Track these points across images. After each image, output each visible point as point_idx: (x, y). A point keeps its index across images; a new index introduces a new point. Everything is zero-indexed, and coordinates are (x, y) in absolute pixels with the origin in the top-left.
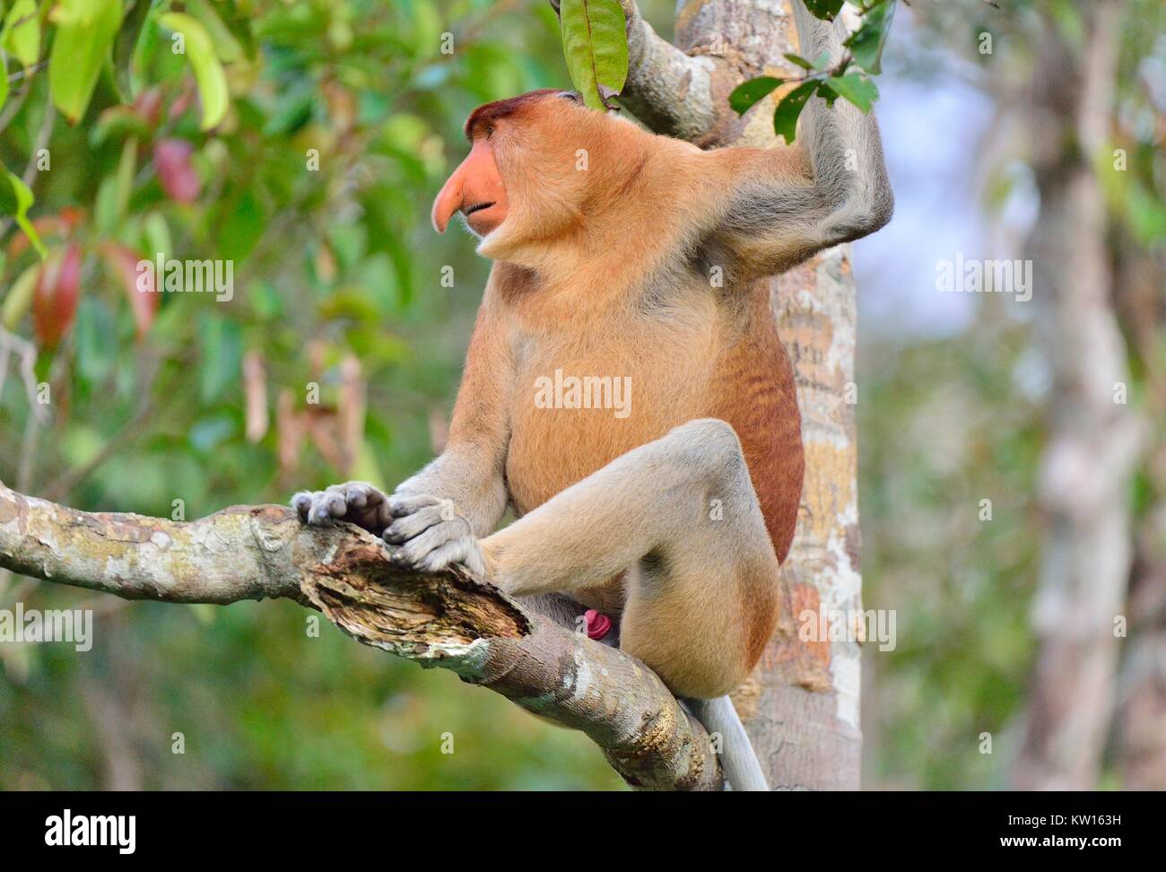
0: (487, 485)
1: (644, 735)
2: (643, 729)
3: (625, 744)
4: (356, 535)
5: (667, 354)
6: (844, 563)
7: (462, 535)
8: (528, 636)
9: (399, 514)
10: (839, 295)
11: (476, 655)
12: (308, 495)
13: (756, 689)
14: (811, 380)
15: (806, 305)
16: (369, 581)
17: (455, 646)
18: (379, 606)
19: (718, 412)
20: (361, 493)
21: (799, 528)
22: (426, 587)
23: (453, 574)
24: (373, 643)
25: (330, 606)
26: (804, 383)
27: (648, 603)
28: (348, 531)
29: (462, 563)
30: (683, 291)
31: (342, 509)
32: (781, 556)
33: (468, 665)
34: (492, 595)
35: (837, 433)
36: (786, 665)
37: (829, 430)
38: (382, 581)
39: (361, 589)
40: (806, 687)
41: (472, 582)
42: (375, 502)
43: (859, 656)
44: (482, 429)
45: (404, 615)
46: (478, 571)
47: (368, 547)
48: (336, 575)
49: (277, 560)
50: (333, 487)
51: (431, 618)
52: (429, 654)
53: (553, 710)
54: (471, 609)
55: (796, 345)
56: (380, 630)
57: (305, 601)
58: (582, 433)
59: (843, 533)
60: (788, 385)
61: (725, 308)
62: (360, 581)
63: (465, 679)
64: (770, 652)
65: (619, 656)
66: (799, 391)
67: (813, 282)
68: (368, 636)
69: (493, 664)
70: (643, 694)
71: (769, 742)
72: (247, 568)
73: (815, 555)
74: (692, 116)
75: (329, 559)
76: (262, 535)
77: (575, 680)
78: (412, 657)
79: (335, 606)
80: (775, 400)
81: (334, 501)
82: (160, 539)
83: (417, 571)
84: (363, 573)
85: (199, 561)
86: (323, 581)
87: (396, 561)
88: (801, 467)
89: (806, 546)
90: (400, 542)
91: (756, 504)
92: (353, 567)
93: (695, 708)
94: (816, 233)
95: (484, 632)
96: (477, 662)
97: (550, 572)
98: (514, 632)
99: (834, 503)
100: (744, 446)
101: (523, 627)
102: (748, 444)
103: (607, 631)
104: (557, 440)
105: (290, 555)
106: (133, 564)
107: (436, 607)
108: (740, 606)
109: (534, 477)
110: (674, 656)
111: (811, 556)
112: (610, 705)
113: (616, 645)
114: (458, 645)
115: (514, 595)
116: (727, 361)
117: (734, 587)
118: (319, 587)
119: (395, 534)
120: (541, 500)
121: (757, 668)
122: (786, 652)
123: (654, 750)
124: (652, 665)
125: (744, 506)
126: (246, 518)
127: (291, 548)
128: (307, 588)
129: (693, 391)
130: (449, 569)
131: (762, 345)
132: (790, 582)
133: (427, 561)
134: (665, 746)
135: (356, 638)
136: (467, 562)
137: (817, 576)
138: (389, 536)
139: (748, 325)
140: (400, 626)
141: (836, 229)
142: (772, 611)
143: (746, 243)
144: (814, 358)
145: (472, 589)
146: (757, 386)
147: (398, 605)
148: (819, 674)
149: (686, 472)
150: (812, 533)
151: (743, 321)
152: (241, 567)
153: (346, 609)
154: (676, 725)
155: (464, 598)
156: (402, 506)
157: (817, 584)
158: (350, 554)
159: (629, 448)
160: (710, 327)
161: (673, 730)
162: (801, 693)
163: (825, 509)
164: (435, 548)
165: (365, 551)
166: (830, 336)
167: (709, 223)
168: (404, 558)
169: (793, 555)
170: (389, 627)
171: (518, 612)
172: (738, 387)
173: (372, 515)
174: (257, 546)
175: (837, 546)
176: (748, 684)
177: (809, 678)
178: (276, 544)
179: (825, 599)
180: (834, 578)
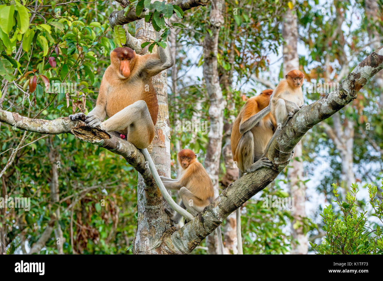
0: (103, 112)
2: (131, 154)
3: (128, 157)
5: (134, 90)
6: (167, 125)
7: (98, 121)
8: (111, 139)
9: (88, 118)
10: (164, 79)
11: (102, 142)
12: (72, 115)
13: (152, 147)
15: (159, 81)
16: (83, 129)
17: (98, 141)
18: (85, 134)
19: (143, 99)
20: (81, 114)
21: (158, 119)
22: (93, 130)
23: (97, 128)
26: (159, 94)
27: (132, 132)
28: (79, 121)
29: (99, 126)
30: (137, 80)
31: (78, 117)
32: (155, 124)
33: (100, 144)
34: (104, 131)
35: (165, 103)
36: (157, 143)
37: (163, 102)
38: (85, 130)
40: (161, 147)
41: (101, 129)
42: (83, 116)
43: (170, 141)
44: (102, 102)
47: (82, 124)
48: (77, 129)
49: (67, 126)
50: (76, 114)
51: (94, 136)
52: (93, 142)
53: (115, 151)
54: (100, 134)
55: (157, 88)
57: (72, 134)
59: (166, 120)
60: (155, 95)
61: (144, 82)
62: (81, 130)
63: (100, 146)
64: (154, 140)
65: (127, 142)
66: (157, 96)
67: (160, 77)
68: (83, 139)
69: (105, 144)
70: (131, 148)
71: (154, 156)
72: (62, 128)
73: (162, 124)
74: (139, 49)
75: (76, 126)
76: (64, 122)
77: (119, 146)
78: (91, 143)
79: (77, 134)
80: (153, 97)
81: (76, 116)
82: (46, 123)
83: (91, 128)
85: (53, 127)
86: (75, 130)
87: (87, 126)
88: (158, 108)
89: (160, 123)
90: (87, 123)
91: (150, 115)
92: (80, 127)
93: (141, 151)
94: (161, 68)
95: (103, 138)
97: (115, 127)
98: (108, 138)
99: (165, 115)
101: (110, 137)
102: (148, 105)
103: (125, 138)
104: (115, 105)
106: (42, 128)
107: (94, 134)
108: (148, 132)
109: (111, 111)
110: (137, 141)
112: (125, 150)
113: (127, 140)
115: (109, 131)
117: (147, 130)
118: (74, 131)
119: (87, 121)
120: (112, 115)
121: (152, 143)
123: (133, 158)
124: (132, 143)
125: (147, 115)
126: (61, 119)
127: (69, 124)
128: (72, 131)
129: (138, 96)
131: (151, 88)
132: (157, 129)
133: (92, 126)
134: (135, 157)
135: (81, 140)
140: (88, 137)
141: (165, 67)
143: (149, 70)
144: (160, 90)
145: (101, 131)
146: (150, 95)
147: (88, 134)
148: (163, 144)
149: (137, 109)
150: (161, 120)
153: (79, 135)
154: (137, 154)
155: (99, 132)
156: (88, 116)
157: (162, 129)
158: (79, 125)
160: (141, 85)
161: (137, 155)
163: (163, 116)
164: (94, 124)
166: (163, 86)
167: (143, 68)
169: (157, 124)
170: (86, 137)
171: (109, 134)
172: (146, 95)
173: (83, 118)
174: (63, 124)
175: (165, 122)
176: (150, 146)
177: (161, 145)
178: (67, 124)
179: (164, 131)
180: (165, 128)
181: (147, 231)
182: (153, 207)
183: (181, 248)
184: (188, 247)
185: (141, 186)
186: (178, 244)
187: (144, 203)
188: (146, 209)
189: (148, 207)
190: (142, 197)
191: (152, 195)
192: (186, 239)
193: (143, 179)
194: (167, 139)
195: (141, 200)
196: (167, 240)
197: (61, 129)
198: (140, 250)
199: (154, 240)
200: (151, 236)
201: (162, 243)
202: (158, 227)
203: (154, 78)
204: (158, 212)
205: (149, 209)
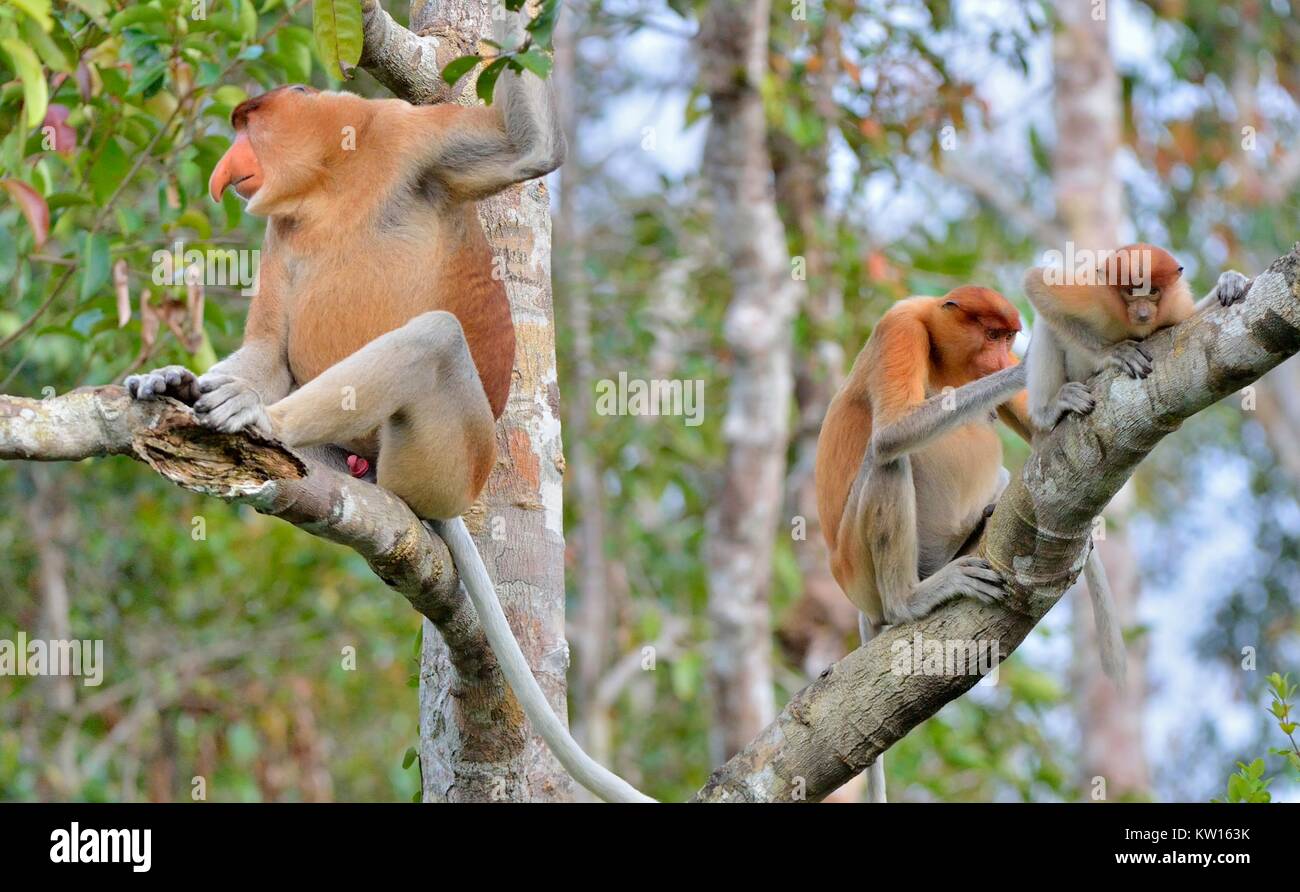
0: (276, 370)
1: (396, 548)
2: (395, 544)
3: (381, 556)
4: (174, 406)
5: (403, 261)
6: (547, 413)
7: (253, 404)
8: (305, 477)
9: (205, 390)
10: (538, 211)
11: (267, 493)
12: (137, 377)
13: (483, 509)
14: (519, 276)
15: (513, 220)
16: (185, 439)
17: (250, 487)
18: (193, 459)
19: (445, 305)
20: (176, 374)
21: (513, 387)
22: (228, 444)
23: (247, 433)
24: (189, 487)
25: (156, 460)
26: (513, 279)
27: (397, 449)
28: (168, 403)
29: (254, 424)
30: (411, 213)
31: (162, 387)
33: (262, 501)
34: (279, 448)
35: (540, 315)
36: (506, 490)
37: (534, 313)
38: (194, 440)
39: (179, 446)
40: (521, 506)
41: (262, 438)
42: (187, 381)
43: (560, 482)
44: (269, 329)
45: (211, 465)
46: (266, 430)
47: (183, 415)
48: (159, 437)
49: (115, 427)
50: (156, 370)
51: (232, 466)
52: (231, 494)
53: (326, 531)
54: (262, 459)
55: (506, 251)
56: (194, 477)
57: (137, 457)
58: (343, 324)
59: (546, 390)
61: (446, 224)
62: (177, 441)
63: (260, 511)
64: (493, 480)
65: (375, 490)
67: (518, 203)
68: (185, 481)
69: (280, 500)
70: (394, 518)
71: (495, 549)
72: (93, 433)
73: (525, 407)
74: (423, 81)
75: (153, 425)
76: (103, 408)
77: (342, 509)
78: (219, 496)
79: (160, 460)
80: (489, 290)
81: (156, 382)
82: (27, 413)
83: (220, 433)
84: (180, 434)
85: (56, 429)
86: (150, 441)
87: (204, 425)
89: (518, 400)
90: (205, 411)
91: (476, 373)
92: (172, 430)
93: (437, 527)
94: (509, 173)
95: (272, 476)
96: (267, 498)
97: (323, 428)
98: (295, 474)
99: (538, 368)
100: (465, 330)
101: (302, 470)
103: (367, 471)
104: (324, 330)
105: (125, 423)
106: (7, 433)
107: (235, 457)
108: (465, 450)
109: (309, 360)
111: (522, 408)
112: (369, 526)
113: (374, 481)
114: (253, 485)
115: (295, 446)
116: (450, 263)
117: (461, 438)
118: (147, 446)
119: (203, 406)
120: (314, 375)
121: (483, 492)
122: (505, 480)
123: (404, 559)
124: (400, 495)
125: (466, 375)
126: (91, 396)
127: (125, 417)
128: (138, 447)
129: (426, 288)
130: (244, 429)
131: (475, 249)
132: (507, 427)
133: (228, 424)
134: (413, 556)
135: (176, 484)
136: (258, 423)
137: (527, 423)
138: (198, 407)
139: (465, 234)
140: (208, 473)
141: (524, 171)
142: (490, 453)
143: (456, 179)
144: (521, 259)
145: (261, 443)
146: (475, 281)
147: (206, 457)
148: (531, 496)
149: (422, 352)
150: (523, 391)
151: (460, 232)
152: (88, 433)
153: (168, 462)
154: (420, 540)
155: (256, 450)
156: (207, 384)
157: (527, 428)
158: (169, 421)
159: (379, 334)
160: (435, 239)
161: (419, 545)
162: (518, 510)
163: (532, 372)
164: (233, 415)
165: (181, 418)
166: (532, 242)
167: (427, 162)
168: (209, 422)
169: (510, 408)
170: (201, 474)
171: (297, 460)
172: (460, 283)
173: (185, 390)
174: (99, 416)
175: (542, 400)
176: (478, 505)
177: (524, 499)
178: (114, 415)
179: (534, 440)
180: (540, 424)
182: (487, 771)
185: (435, 679)
187: (448, 752)
188: (457, 775)
189: (468, 769)
190: (440, 723)
191: (483, 718)
193: (446, 648)
194: (548, 470)
195: (435, 735)
197: (89, 437)
203: (493, 209)
204: (511, 791)
205: (470, 779)
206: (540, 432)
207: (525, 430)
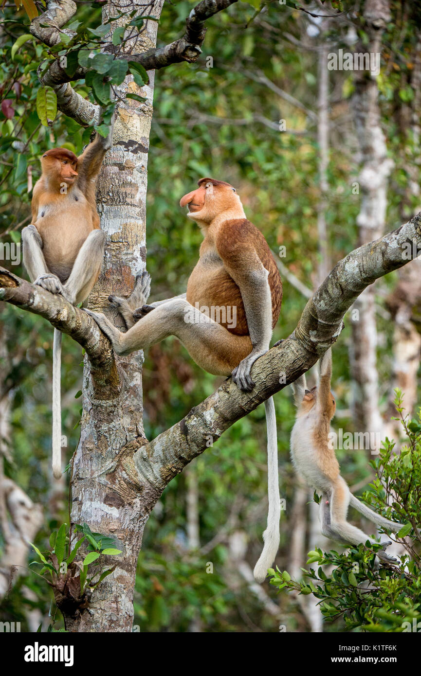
6: (140, 260)
10: (140, 177)
14: (130, 203)
15: (129, 181)
35: (139, 219)
37: (136, 218)
55: (126, 193)
59: (140, 250)
64: (115, 286)
67: (132, 174)
99: (137, 241)
111: (128, 257)
122: (119, 286)
132: (122, 265)
137: (130, 263)
144: (132, 197)
150: (129, 250)
163: (133, 243)
166: (137, 190)
169: (123, 257)
179: (133, 270)
180: (136, 263)
181: (94, 443)
182: (103, 403)
183: (149, 477)
184: (161, 476)
186: (144, 469)
187: (90, 395)
188: (93, 404)
189: (96, 402)
190: (88, 383)
191: (102, 382)
192: (157, 462)
195: (87, 387)
196: (126, 460)
198: (81, 476)
199: (104, 460)
200: (100, 452)
201: (118, 466)
202: (113, 437)
203: (121, 176)
204: (114, 412)
205: (97, 406)
206: (136, 267)
207: (129, 266)
